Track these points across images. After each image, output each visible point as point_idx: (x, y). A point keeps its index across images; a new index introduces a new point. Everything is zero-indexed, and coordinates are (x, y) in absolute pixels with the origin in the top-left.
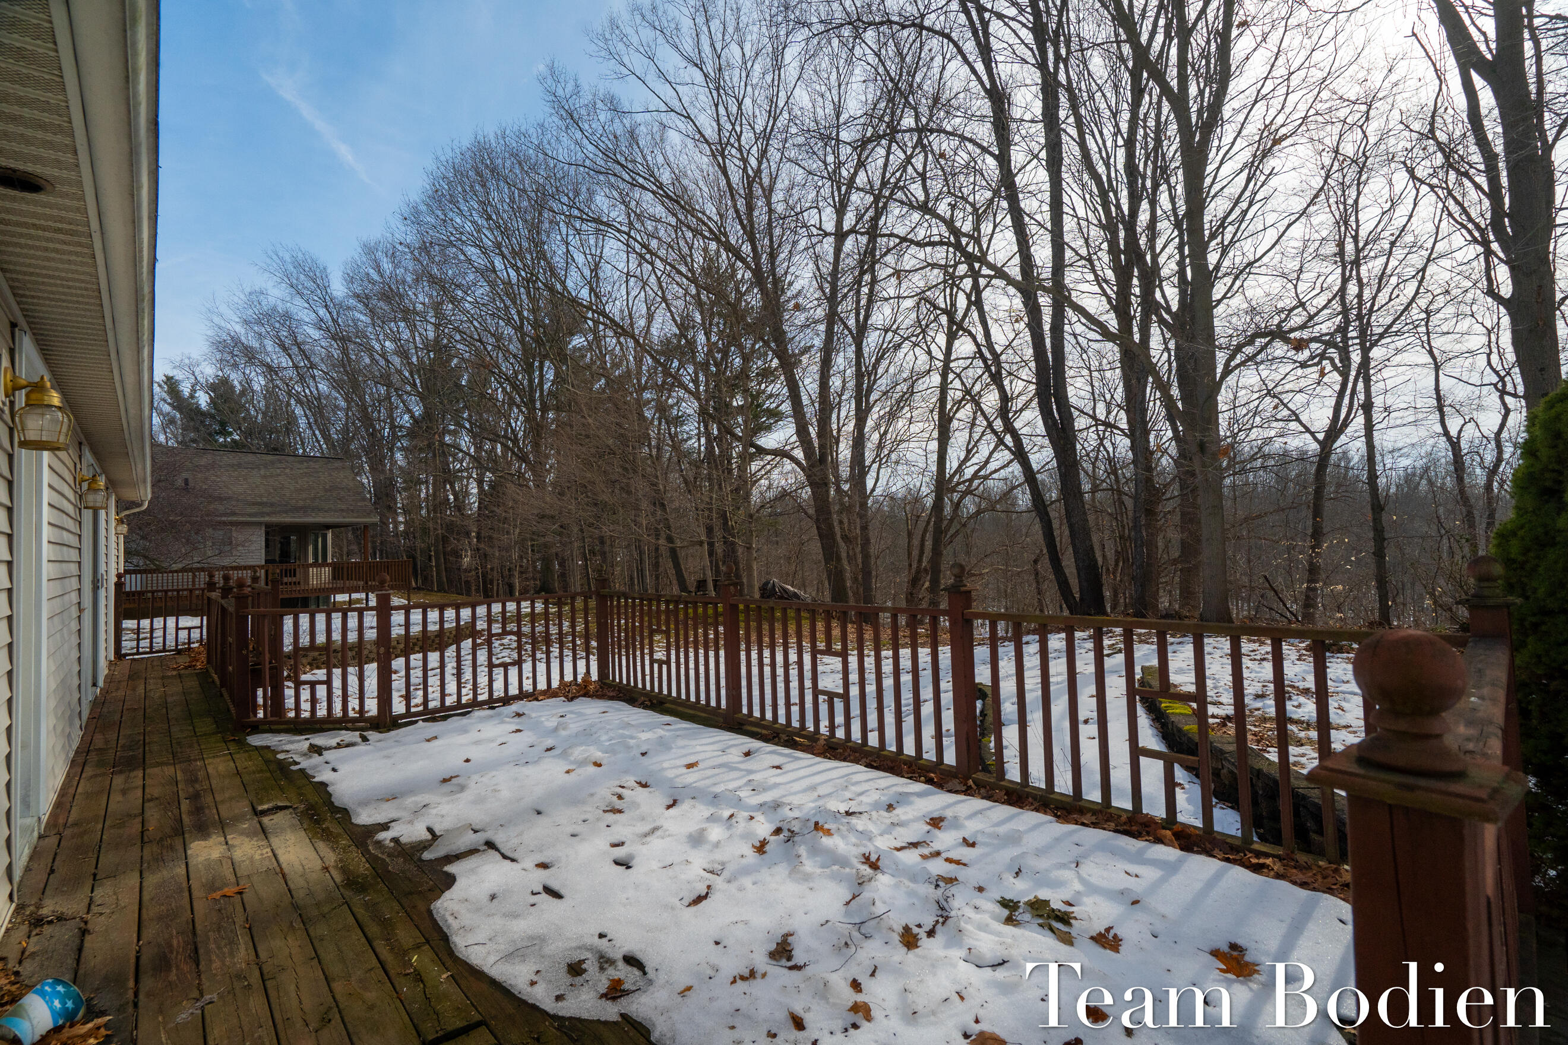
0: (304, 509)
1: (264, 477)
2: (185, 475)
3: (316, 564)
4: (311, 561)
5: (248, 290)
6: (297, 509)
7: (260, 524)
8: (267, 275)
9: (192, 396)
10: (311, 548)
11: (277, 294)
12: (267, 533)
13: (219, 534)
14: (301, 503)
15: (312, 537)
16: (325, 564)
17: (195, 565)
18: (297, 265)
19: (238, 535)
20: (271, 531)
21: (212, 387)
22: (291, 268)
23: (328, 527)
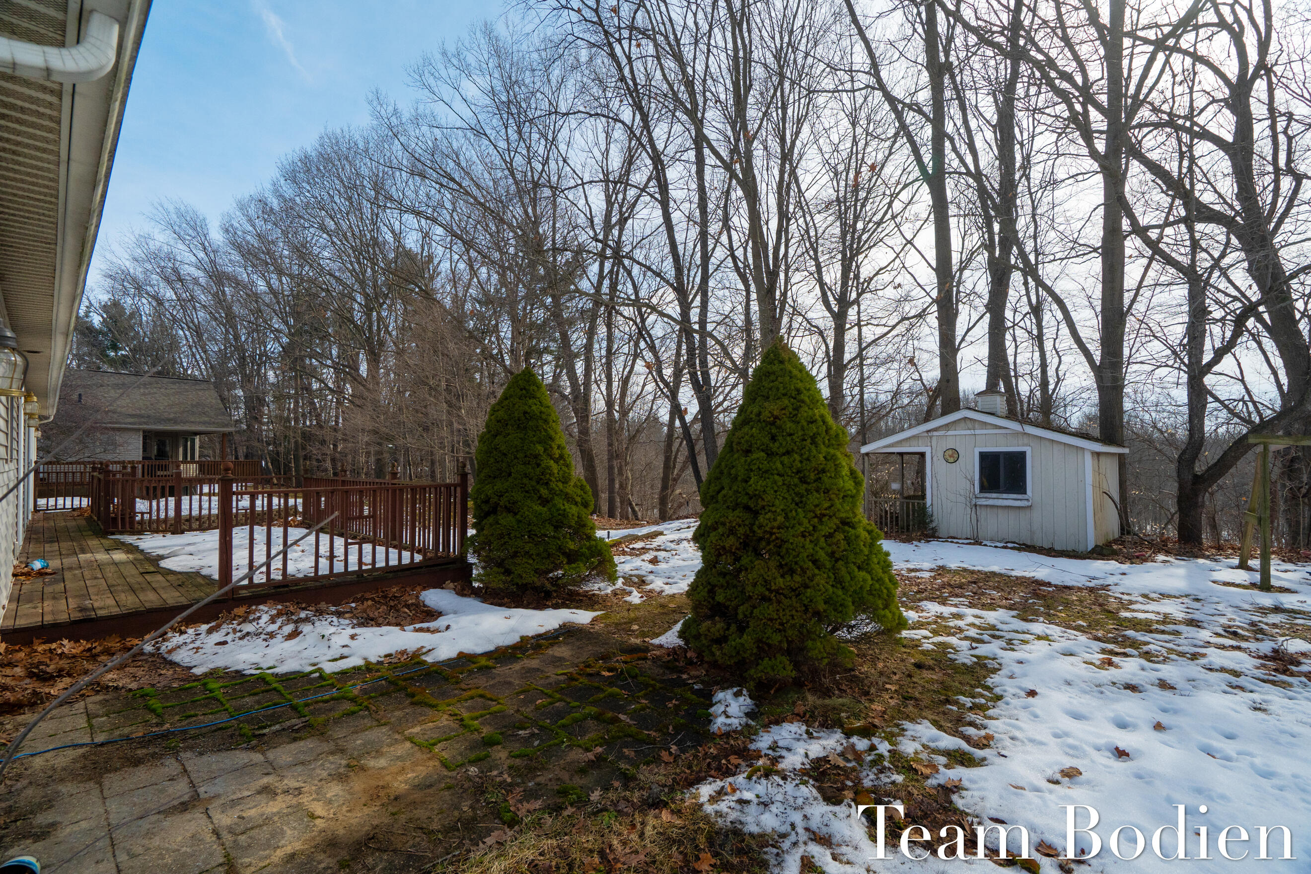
0: (175, 421)
1: (144, 394)
2: (80, 391)
3: (185, 461)
4: (181, 459)
5: (137, 233)
6: (169, 420)
7: (138, 430)
8: (153, 223)
9: (87, 316)
10: (181, 450)
11: (161, 238)
12: (145, 438)
13: (104, 438)
14: (172, 416)
15: (181, 442)
16: (193, 461)
17: (87, 460)
18: (180, 215)
19: (119, 438)
20: (148, 436)
21: (105, 308)
22: (174, 217)
23: (196, 433)
